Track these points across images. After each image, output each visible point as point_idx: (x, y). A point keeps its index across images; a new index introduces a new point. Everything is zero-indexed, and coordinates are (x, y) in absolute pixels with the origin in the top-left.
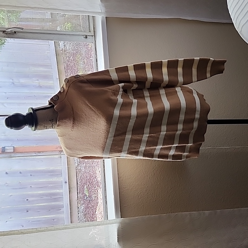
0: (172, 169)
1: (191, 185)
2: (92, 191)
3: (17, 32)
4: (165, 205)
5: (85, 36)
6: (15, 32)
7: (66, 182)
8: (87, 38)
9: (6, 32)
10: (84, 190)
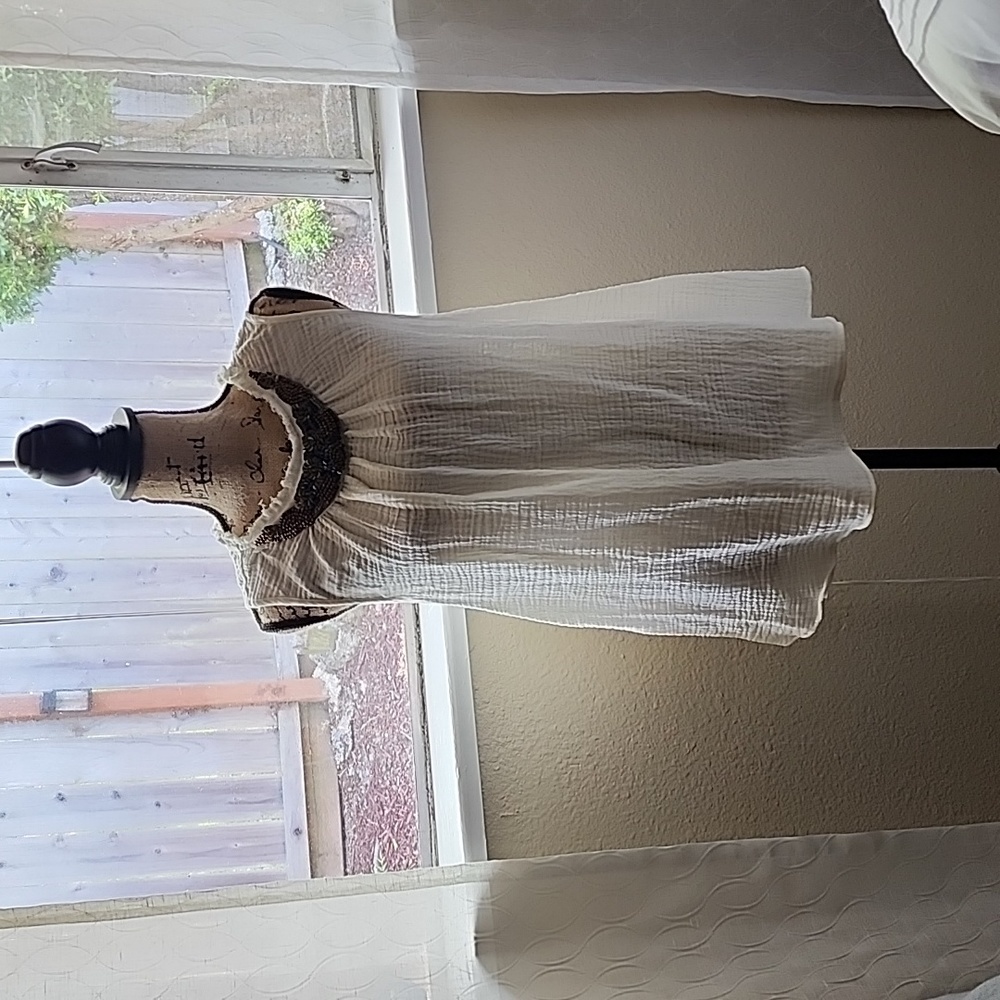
0: (695, 670)
1: (775, 734)
2: (404, 862)
3: (79, 163)
4: (668, 811)
5: (341, 173)
6: (71, 165)
7: (298, 832)
8: (350, 183)
9: (35, 162)
10: (372, 860)
